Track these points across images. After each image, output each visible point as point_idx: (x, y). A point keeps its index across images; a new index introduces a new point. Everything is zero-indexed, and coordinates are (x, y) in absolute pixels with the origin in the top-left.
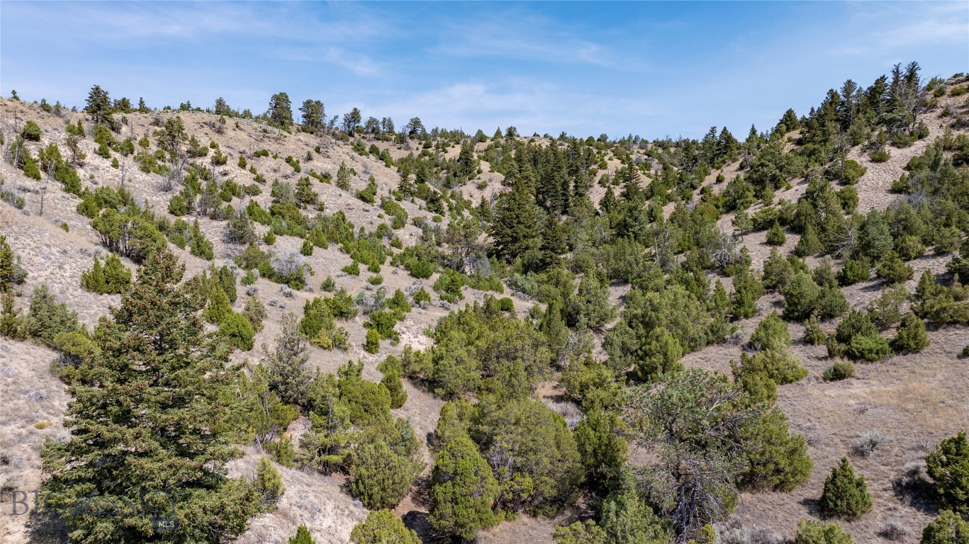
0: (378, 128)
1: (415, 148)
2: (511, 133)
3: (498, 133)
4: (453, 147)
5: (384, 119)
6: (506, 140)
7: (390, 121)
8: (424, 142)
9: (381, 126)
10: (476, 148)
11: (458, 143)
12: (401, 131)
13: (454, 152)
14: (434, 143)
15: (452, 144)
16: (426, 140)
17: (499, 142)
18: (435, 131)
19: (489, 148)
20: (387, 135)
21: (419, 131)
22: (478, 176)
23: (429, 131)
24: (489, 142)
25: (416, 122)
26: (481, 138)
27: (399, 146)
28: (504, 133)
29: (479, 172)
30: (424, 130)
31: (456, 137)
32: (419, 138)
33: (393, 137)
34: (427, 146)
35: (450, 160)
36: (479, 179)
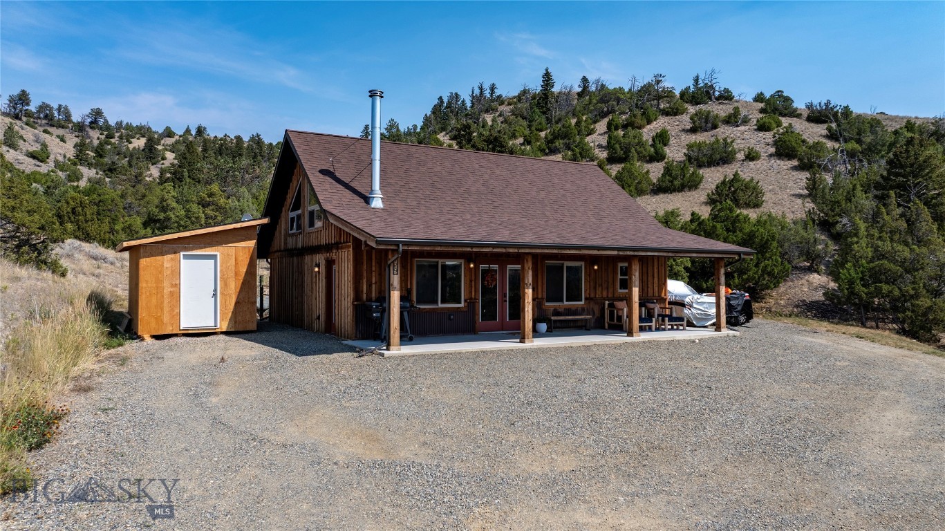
0: (52, 115)
1: (96, 137)
2: (200, 131)
3: (188, 131)
4: (138, 139)
5: (60, 106)
6: (195, 138)
7: (66, 108)
8: (105, 133)
9: (56, 114)
10: (163, 142)
11: (144, 137)
12: (80, 120)
13: (139, 143)
14: (117, 135)
15: (137, 136)
16: (108, 131)
17: (187, 139)
18: (119, 124)
19: (177, 142)
20: (62, 122)
21: (101, 122)
22: (162, 162)
23: (112, 122)
24: (177, 137)
25: (98, 113)
26: (169, 133)
27: (77, 134)
28: (193, 132)
29: (164, 158)
30: (106, 121)
31: (142, 131)
32: (101, 129)
33: (70, 125)
34: (110, 136)
35: (134, 148)
36: (163, 164)
